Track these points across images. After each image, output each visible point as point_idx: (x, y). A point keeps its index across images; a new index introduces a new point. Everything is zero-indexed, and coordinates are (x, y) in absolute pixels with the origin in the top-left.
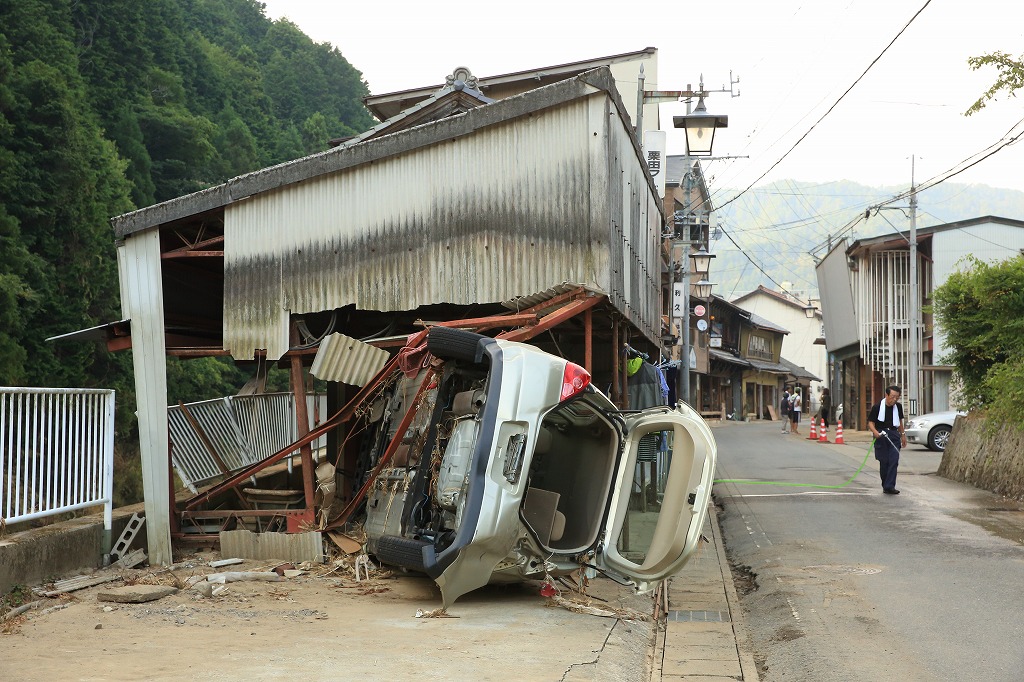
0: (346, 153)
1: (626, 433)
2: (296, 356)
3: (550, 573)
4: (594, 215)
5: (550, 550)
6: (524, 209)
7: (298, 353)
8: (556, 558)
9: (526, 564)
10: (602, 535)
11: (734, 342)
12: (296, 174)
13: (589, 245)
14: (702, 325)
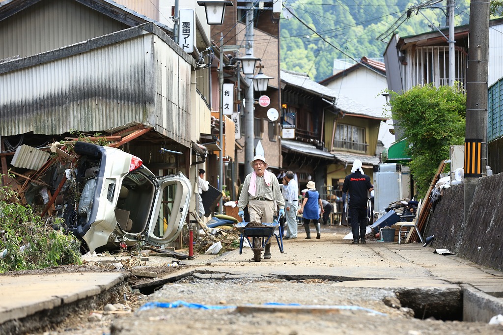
0: (28, 60)
1: (158, 186)
2: (3, 156)
3: (125, 241)
4: (147, 90)
5: (125, 232)
6: (115, 87)
7: (5, 154)
8: (128, 236)
9: (115, 237)
10: (147, 228)
11: (316, 131)
12: (4, 69)
13: (145, 104)
14: (273, 115)
